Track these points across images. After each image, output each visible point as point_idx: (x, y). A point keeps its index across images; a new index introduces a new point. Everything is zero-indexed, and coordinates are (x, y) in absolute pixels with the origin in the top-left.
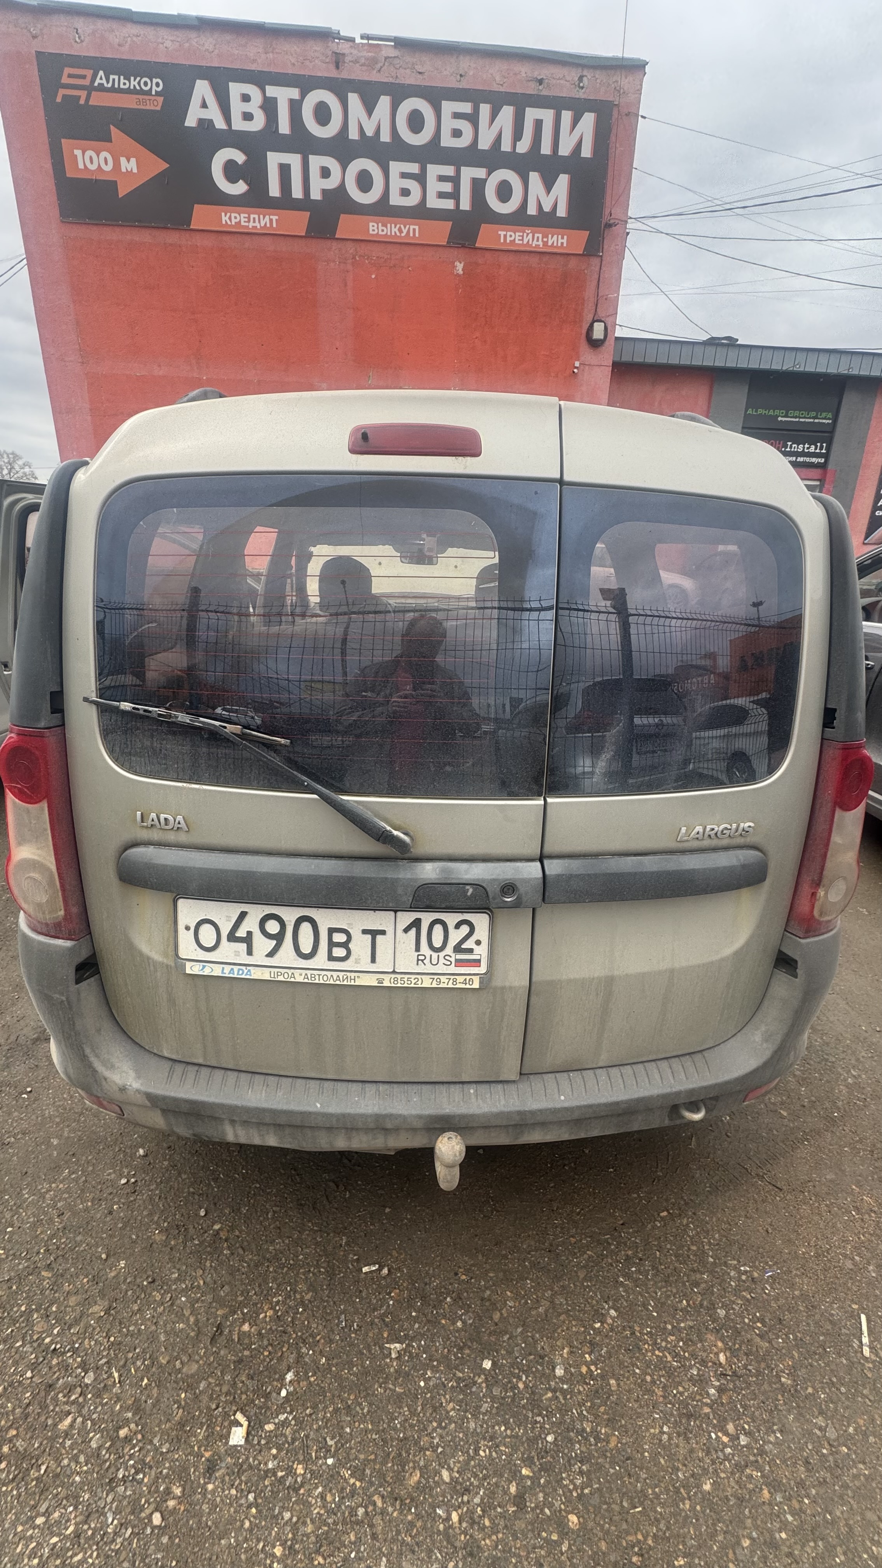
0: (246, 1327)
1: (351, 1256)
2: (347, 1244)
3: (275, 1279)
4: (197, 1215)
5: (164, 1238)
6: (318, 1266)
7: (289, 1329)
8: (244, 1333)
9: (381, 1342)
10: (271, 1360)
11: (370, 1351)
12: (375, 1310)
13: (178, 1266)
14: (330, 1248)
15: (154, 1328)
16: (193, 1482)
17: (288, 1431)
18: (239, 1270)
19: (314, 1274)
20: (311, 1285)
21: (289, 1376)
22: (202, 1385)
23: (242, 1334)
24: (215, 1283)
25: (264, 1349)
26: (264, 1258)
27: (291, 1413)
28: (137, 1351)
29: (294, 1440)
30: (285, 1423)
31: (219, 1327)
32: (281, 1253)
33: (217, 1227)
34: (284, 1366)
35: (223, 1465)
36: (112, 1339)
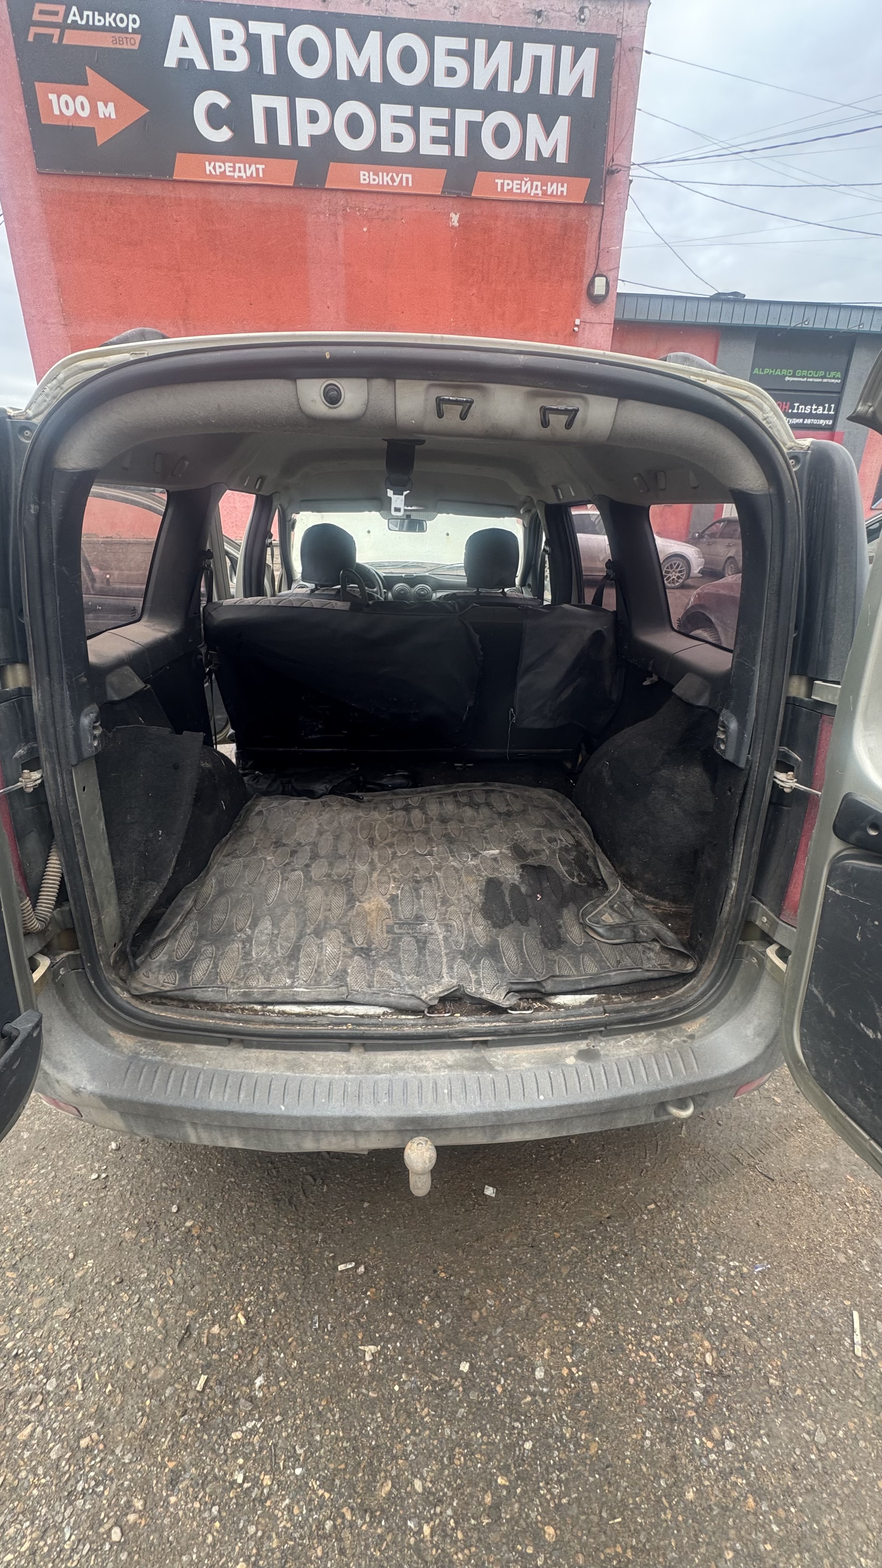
0: (216, 1330)
1: (327, 1253)
2: (323, 1240)
3: (247, 1279)
4: (168, 1211)
5: (134, 1236)
6: (292, 1264)
7: (261, 1331)
8: (214, 1335)
9: (355, 1345)
10: (240, 1364)
11: (343, 1354)
12: (350, 1310)
13: (147, 1266)
14: (305, 1245)
15: (120, 1330)
16: (155, 1495)
17: (256, 1439)
18: (210, 1269)
19: (288, 1273)
20: (284, 1284)
21: (259, 1381)
22: (168, 1392)
23: (211, 1337)
24: (185, 1282)
25: (234, 1353)
26: (237, 1256)
27: (259, 1420)
28: (102, 1355)
29: (261, 1449)
30: (253, 1431)
31: (188, 1329)
32: (255, 1250)
33: (189, 1224)
34: (253, 1370)
35: (187, 1476)
36: (76, 1343)
